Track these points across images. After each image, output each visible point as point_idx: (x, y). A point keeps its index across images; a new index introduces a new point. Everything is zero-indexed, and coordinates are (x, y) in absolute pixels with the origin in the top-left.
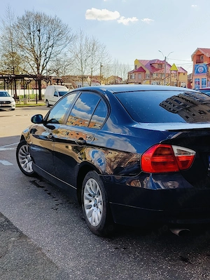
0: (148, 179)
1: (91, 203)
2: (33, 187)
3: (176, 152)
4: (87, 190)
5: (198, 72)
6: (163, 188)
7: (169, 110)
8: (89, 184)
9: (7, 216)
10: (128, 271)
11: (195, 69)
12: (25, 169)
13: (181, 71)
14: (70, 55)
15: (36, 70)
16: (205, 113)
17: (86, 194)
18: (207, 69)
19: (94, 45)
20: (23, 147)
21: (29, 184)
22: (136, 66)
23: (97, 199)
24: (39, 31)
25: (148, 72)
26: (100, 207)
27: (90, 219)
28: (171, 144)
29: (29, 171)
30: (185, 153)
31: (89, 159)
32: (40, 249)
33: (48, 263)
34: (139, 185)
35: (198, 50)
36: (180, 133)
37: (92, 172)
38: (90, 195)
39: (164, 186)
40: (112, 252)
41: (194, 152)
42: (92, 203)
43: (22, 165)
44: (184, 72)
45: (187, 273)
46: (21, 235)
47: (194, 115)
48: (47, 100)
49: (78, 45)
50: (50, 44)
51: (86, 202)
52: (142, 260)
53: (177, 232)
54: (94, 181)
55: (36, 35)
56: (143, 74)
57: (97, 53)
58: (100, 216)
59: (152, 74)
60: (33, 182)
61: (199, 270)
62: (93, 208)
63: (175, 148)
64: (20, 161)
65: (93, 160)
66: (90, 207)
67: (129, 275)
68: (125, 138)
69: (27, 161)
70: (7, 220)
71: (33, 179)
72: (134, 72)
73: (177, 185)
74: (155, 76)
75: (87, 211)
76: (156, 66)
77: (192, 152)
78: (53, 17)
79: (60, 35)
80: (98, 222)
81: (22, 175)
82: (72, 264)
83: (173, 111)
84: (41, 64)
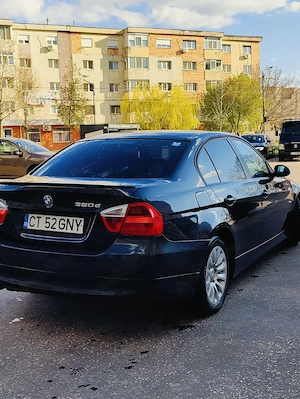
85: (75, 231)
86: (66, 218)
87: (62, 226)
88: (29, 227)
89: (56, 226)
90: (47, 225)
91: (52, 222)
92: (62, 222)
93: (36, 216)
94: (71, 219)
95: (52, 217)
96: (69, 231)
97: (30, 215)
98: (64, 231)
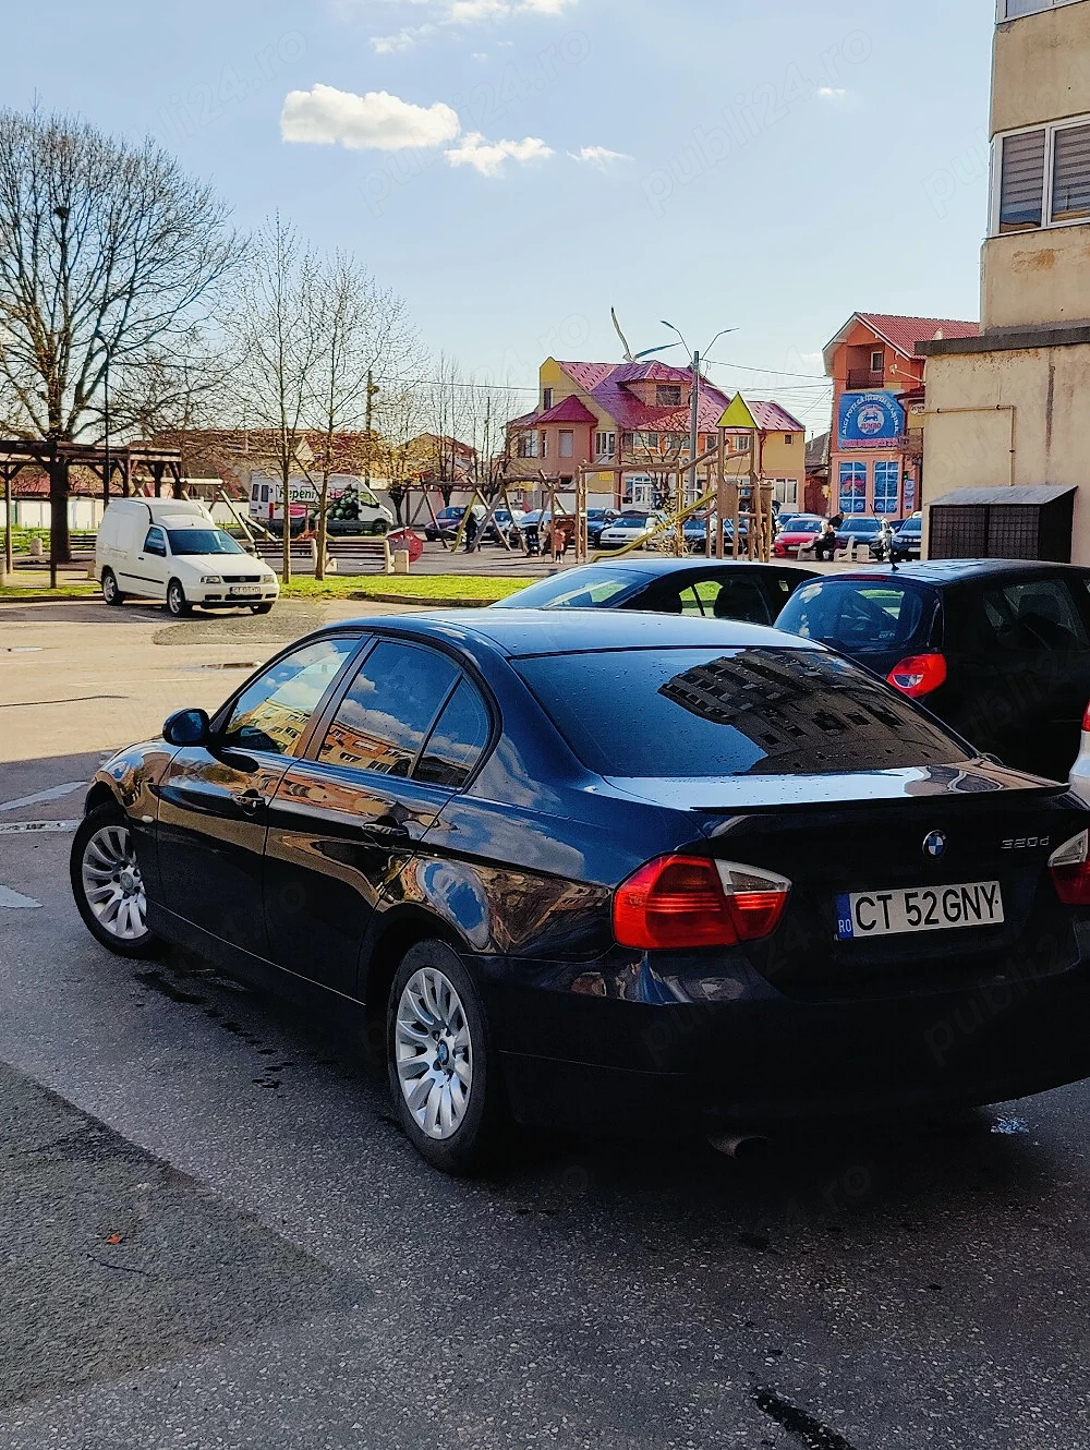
0: (636, 969)
1: (422, 1058)
2: (156, 1002)
3: (726, 880)
4: (408, 1009)
5: (856, 434)
6: (683, 999)
7: (700, 710)
8: (416, 989)
9: (89, 1109)
10: (566, 1275)
11: (843, 416)
12: (111, 927)
13: (774, 422)
14: (215, 339)
15: (43, 409)
16: (842, 727)
17: (403, 1025)
18: (904, 417)
19: (343, 298)
20: (104, 832)
21: (136, 988)
22: (546, 394)
23: (451, 1041)
24: (63, 212)
25: (607, 424)
26: (462, 1068)
27: (419, 1116)
28: (712, 857)
29: (129, 935)
30: (758, 884)
31: (413, 895)
32: (253, 1217)
33: (292, 1257)
34: (598, 988)
35: (858, 323)
36: (735, 820)
37: (429, 944)
38: (419, 1027)
39: (688, 995)
40: (509, 1223)
41: (787, 882)
42: (430, 1057)
43: (98, 909)
44: (785, 425)
45: (761, 1281)
46: (167, 1173)
47: (797, 732)
48: (107, 571)
49: (264, 296)
50: (119, 277)
51: (404, 1054)
52: (612, 1245)
53: (733, 1145)
54: (439, 976)
55: (45, 233)
56: (581, 431)
57: (356, 339)
58: (461, 1101)
59: (626, 436)
60: (151, 981)
61: (803, 1269)
62: (431, 1073)
63: (725, 869)
64: (90, 890)
65: (432, 898)
66: (418, 1071)
67: (574, 1287)
68: (527, 822)
69: (119, 893)
70: (93, 1122)
71: (145, 968)
72: (534, 421)
73: (735, 989)
74: (641, 443)
75: (409, 1087)
76: (650, 396)
77: (780, 882)
78: (135, 146)
79: (170, 240)
80: (451, 1125)
81: (96, 952)
82: (374, 1260)
83: (716, 716)
84: (73, 378)
85: (986, 920)
86: (958, 888)
87: (953, 912)
88: (859, 933)
89: (938, 914)
90: (914, 916)
91: (925, 905)
92: (951, 899)
93: (873, 895)
94: (970, 888)
95: (921, 891)
96: (973, 921)
97: (854, 898)
98: (961, 923)
